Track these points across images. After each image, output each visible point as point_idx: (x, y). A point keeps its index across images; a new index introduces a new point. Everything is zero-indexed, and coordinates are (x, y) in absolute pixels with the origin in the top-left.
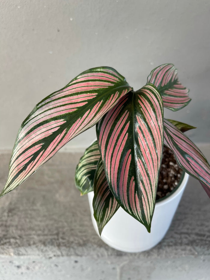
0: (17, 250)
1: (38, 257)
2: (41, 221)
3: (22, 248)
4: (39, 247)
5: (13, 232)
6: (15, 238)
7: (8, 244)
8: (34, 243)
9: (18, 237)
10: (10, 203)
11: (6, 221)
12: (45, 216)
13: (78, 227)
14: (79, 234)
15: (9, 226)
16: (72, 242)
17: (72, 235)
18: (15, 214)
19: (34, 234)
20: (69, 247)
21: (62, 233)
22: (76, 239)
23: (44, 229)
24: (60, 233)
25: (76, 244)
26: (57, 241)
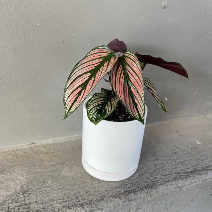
12: (59, 189)
13: (91, 189)
14: (95, 193)
15: (29, 204)
16: (92, 200)
17: (89, 195)
19: (56, 204)
20: (90, 204)
21: (80, 196)
22: (94, 197)
23: (63, 198)
24: (78, 196)
25: (95, 200)
26: (78, 203)
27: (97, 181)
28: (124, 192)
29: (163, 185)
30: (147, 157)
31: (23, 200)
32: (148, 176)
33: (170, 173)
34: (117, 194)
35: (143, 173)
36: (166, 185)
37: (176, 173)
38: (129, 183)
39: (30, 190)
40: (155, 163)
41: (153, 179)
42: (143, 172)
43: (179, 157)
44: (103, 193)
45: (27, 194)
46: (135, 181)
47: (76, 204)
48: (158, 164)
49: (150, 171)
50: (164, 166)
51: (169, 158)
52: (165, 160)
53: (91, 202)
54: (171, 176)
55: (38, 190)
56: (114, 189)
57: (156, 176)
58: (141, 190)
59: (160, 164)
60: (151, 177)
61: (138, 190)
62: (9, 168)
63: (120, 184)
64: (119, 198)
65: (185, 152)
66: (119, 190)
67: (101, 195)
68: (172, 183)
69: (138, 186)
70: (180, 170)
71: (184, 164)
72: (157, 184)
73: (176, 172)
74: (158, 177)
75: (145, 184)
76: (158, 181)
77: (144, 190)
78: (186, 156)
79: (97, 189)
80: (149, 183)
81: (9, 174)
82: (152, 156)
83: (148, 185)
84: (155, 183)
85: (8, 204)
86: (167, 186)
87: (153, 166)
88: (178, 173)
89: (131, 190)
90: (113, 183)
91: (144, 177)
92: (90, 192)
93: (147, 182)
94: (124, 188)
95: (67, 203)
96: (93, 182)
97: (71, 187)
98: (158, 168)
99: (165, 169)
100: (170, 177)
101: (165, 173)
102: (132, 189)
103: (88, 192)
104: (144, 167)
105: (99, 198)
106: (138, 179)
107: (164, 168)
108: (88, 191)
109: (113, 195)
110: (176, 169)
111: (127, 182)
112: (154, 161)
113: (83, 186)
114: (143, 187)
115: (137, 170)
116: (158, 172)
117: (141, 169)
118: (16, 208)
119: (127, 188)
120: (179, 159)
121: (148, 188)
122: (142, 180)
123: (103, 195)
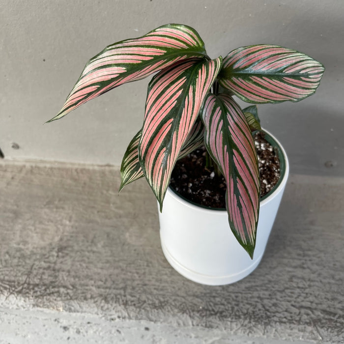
0: (69, 305)
1: (96, 316)
2: (102, 268)
3: (75, 301)
4: (98, 303)
5: (63, 279)
6: (65, 287)
7: (56, 294)
8: (92, 297)
9: (71, 287)
10: (61, 240)
11: (55, 263)
18: (67, 254)
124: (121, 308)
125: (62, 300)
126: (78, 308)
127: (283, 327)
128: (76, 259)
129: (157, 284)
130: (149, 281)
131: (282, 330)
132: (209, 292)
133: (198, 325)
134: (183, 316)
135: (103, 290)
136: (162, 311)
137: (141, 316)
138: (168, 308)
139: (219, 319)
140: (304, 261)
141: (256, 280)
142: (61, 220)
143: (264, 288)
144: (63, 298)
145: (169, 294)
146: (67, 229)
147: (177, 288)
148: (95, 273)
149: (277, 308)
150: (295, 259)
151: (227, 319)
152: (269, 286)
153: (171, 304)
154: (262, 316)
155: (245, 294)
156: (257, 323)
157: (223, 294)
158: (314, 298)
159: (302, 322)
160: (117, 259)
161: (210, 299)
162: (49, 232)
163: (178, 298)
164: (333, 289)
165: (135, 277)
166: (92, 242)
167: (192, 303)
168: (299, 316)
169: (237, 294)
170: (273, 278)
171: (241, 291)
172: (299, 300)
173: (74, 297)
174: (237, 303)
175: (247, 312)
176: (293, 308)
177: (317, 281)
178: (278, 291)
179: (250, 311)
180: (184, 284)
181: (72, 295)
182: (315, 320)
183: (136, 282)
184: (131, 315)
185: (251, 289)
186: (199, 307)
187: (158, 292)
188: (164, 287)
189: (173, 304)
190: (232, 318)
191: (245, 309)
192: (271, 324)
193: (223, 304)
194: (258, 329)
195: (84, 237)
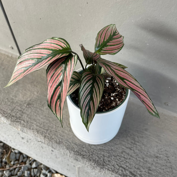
0: (23, 129)
1: (32, 137)
2: (42, 118)
3: (26, 128)
4: (34, 132)
5: (24, 117)
6: (24, 121)
7: (19, 123)
8: (33, 129)
9: (26, 122)
10: (30, 100)
11: (24, 109)
12: (45, 116)
13: (60, 132)
14: (59, 136)
15: (24, 113)
16: (53, 139)
17: (55, 134)
18: (30, 107)
19: (35, 124)
20: (50, 140)
21: (50, 131)
22: (56, 138)
23: (41, 124)
24: (49, 130)
25: (54, 141)
26: (45, 134)
27: (70, 129)
28: (76, 151)
29: (109, 171)
30: (125, 140)
31: (24, 108)
32: (106, 155)
33: (127, 168)
34: (71, 148)
35: (105, 150)
36: (112, 173)
37: (131, 172)
38: (86, 148)
39: (32, 105)
40: (125, 150)
41: (107, 160)
42: (107, 149)
43: (154, 163)
44: (64, 140)
45: (29, 106)
46: (92, 150)
47: (43, 134)
48: (126, 153)
49: (112, 153)
50: (130, 159)
51: (144, 156)
52: (137, 155)
53: (51, 140)
54: (124, 170)
55: (35, 108)
56: (73, 143)
57: (112, 160)
58: (88, 160)
59: (128, 154)
60: (107, 158)
61: (87, 158)
62: (37, 83)
63: (80, 144)
64: (70, 152)
65: (168, 165)
66: (75, 146)
67: (62, 140)
68: (118, 176)
69: (89, 155)
70: (138, 174)
71: (150, 172)
72: (105, 167)
73: (133, 172)
74: (112, 162)
75: (96, 158)
76: (109, 165)
77: (91, 162)
78: (163, 168)
79: (64, 134)
80: (100, 160)
81: (33, 86)
82: (132, 143)
83: (98, 161)
84: (104, 164)
85: (17, 105)
86: (112, 175)
87: (120, 151)
88: (133, 174)
89: (82, 154)
90: (77, 139)
91: (103, 153)
92: (57, 133)
93: (100, 158)
94: (79, 148)
95: (40, 128)
96: (67, 127)
97: (51, 120)
98: (123, 156)
99: (126, 162)
100: (122, 171)
101: (123, 164)
102: (84, 153)
103: (56, 132)
104: (112, 146)
105: (58, 141)
106: (96, 150)
107: (127, 160)
108: (58, 131)
109: (68, 147)
110: (136, 170)
111: (87, 146)
112: (127, 148)
113: (58, 125)
114: (92, 159)
115: (105, 144)
116: (118, 159)
117: (109, 146)
118: (17, 111)
119: (81, 150)
120: (152, 164)
121: (95, 163)
122: (97, 154)
123: (62, 141)
124: (43, 138)
125: (21, 126)
126: (26, 131)
127: (108, 172)
128: (33, 111)
129: (62, 133)
130: (59, 130)
131: (108, 173)
132: (82, 145)
133: (72, 157)
134: (67, 151)
135: (38, 128)
136: (59, 146)
137: (49, 144)
138: (61, 145)
139: (82, 158)
140: (133, 146)
141: (106, 147)
142: (34, 92)
143: (108, 152)
144: (21, 125)
145: (64, 139)
146: (35, 96)
147: (69, 138)
148: (38, 119)
149: (110, 163)
150: (129, 144)
151: (85, 159)
152: (110, 152)
153: (64, 144)
154: (101, 164)
155: (98, 151)
156: (97, 166)
157: (88, 148)
158: (129, 165)
159: (118, 173)
160: (49, 116)
161: (81, 148)
162: (27, 96)
163: (68, 142)
164: (140, 164)
165: (54, 127)
166: (43, 105)
167: (73, 146)
168: (118, 170)
169: (94, 150)
170: (114, 149)
171: (97, 150)
172: (121, 163)
173: (26, 127)
174: (92, 154)
175: (95, 159)
176: (117, 165)
177: (134, 158)
178: (114, 156)
179: (96, 160)
180: (73, 137)
181: (25, 125)
182: (125, 175)
183: (53, 129)
184: (46, 143)
185: (102, 150)
186: (75, 149)
187: (60, 137)
188: (64, 135)
189: (65, 144)
190: (87, 160)
191: (95, 158)
192: (104, 169)
193: (86, 152)
194: (97, 169)
195: (40, 102)
